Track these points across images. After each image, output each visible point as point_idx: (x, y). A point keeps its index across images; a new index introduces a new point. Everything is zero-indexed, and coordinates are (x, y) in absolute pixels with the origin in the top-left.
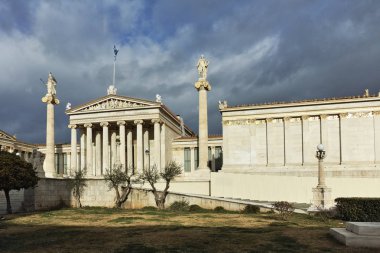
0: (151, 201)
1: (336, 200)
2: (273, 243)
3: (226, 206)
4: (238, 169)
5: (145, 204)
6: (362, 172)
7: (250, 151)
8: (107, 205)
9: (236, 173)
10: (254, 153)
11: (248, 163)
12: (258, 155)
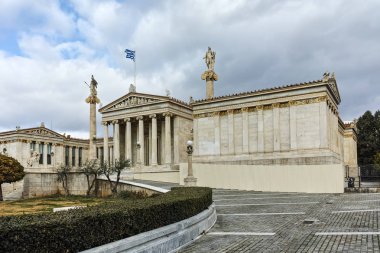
6: (306, 158)
7: (214, 141)
10: (217, 144)
11: (213, 153)
12: (221, 145)
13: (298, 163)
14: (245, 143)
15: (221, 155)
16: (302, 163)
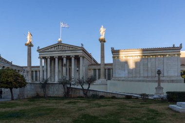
0: (82, 94)
1: (167, 93)
2: (149, 112)
3: (116, 96)
4: (120, 79)
5: (78, 95)
6: (172, 80)
7: (125, 70)
8: (60, 96)
9: (119, 80)
10: (126, 72)
11: (124, 76)
12: (128, 72)
13: (168, 82)
14: (142, 72)
15: (129, 77)
16: (171, 82)
